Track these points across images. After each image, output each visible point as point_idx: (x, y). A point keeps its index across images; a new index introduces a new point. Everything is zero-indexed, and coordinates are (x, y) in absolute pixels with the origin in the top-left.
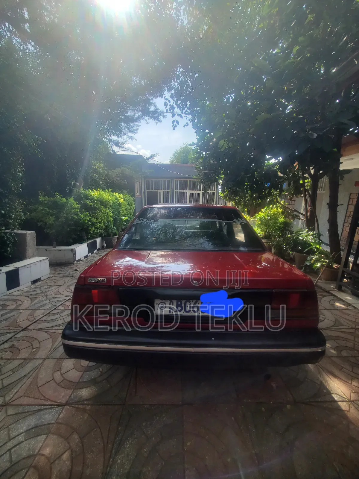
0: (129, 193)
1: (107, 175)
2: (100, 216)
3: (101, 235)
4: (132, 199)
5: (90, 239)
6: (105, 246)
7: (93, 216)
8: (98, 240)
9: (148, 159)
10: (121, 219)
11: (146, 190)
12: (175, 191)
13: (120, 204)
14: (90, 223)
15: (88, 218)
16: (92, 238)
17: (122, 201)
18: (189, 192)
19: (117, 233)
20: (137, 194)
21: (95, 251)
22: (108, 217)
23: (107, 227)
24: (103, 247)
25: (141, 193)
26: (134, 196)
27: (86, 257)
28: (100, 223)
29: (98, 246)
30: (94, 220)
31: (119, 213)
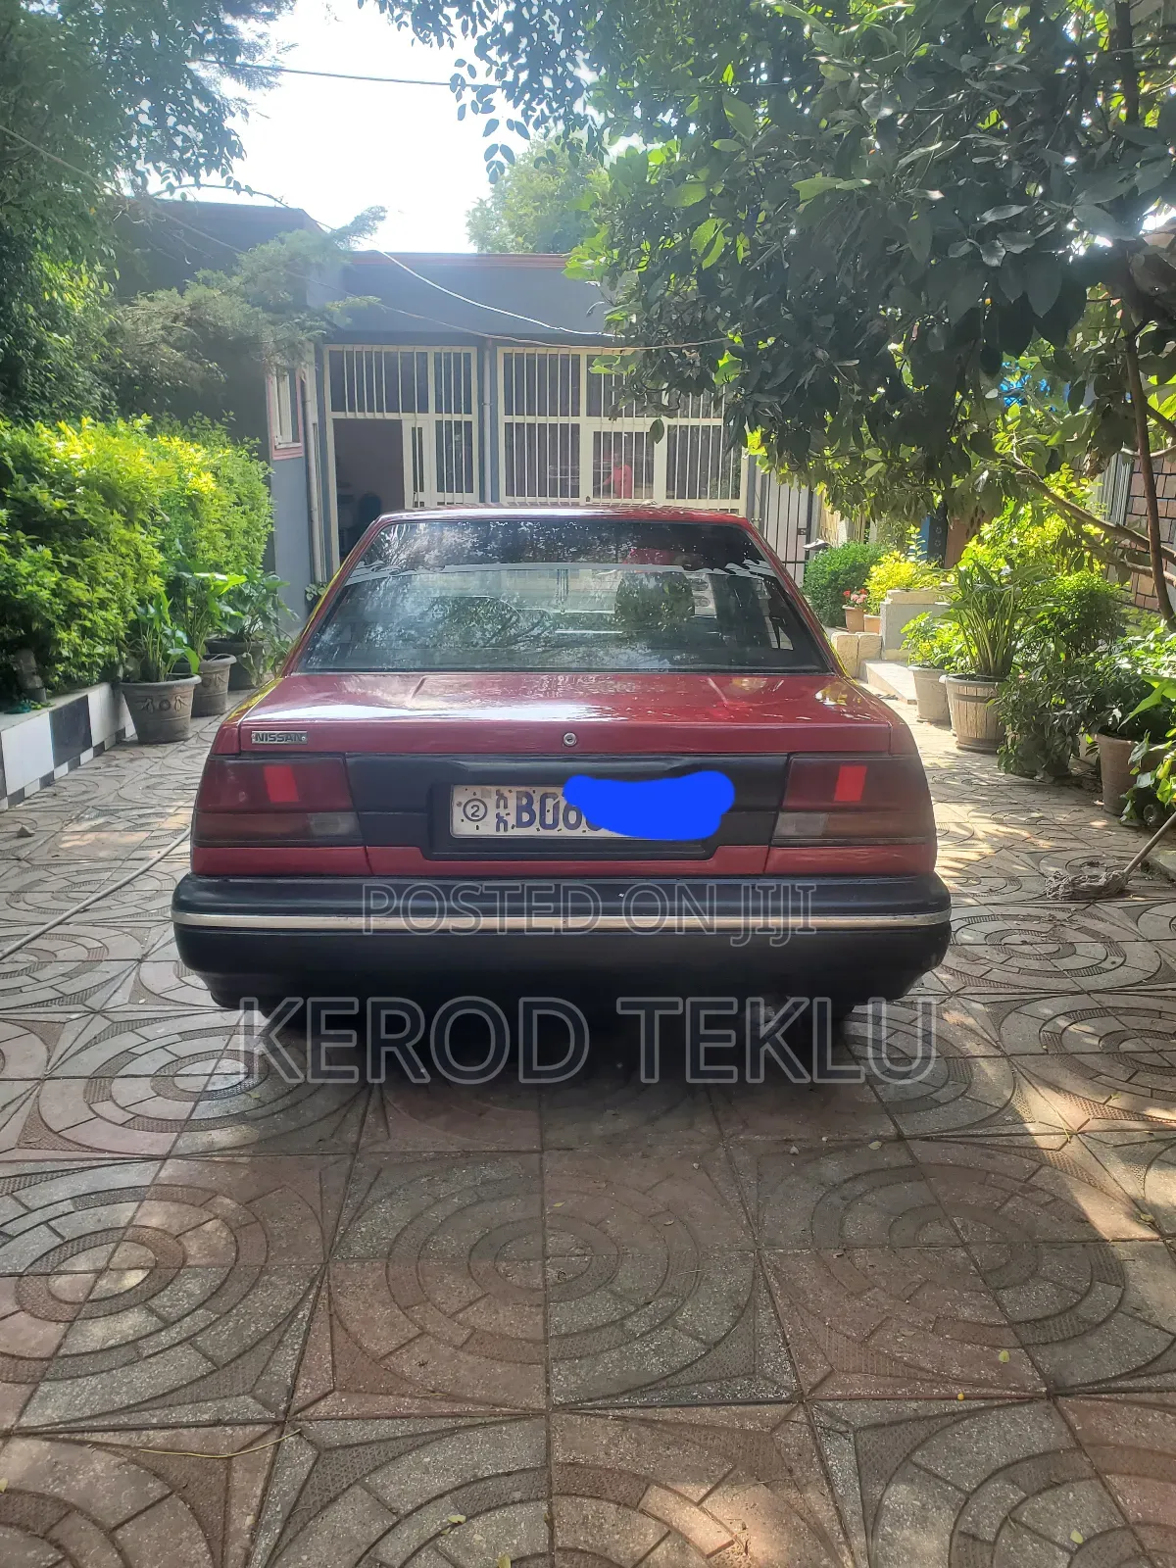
0: (236, 436)
1: (112, 333)
2: (107, 565)
3: (108, 674)
4: (256, 468)
5: (57, 692)
6: (131, 731)
7: (71, 570)
8: (97, 698)
9: (344, 234)
10: (203, 585)
11: (331, 416)
12: (503, 419)
13: (193, 504)
14: (60, 607)
15: (51, 579)
16: (71, 684)
17: (206, 483)
18: (590, 426)
19: (194, 660)
20: (281, 435)
21: (87, 756)
22: (142, 572)
23: (136, 628)
24: (119, 740)
25: (299, 431)
26: (263, 453)
27: (48, 781)
28: (103, 604)
29: (98, 731)
30: (79, 589)
31: (191, 551)
